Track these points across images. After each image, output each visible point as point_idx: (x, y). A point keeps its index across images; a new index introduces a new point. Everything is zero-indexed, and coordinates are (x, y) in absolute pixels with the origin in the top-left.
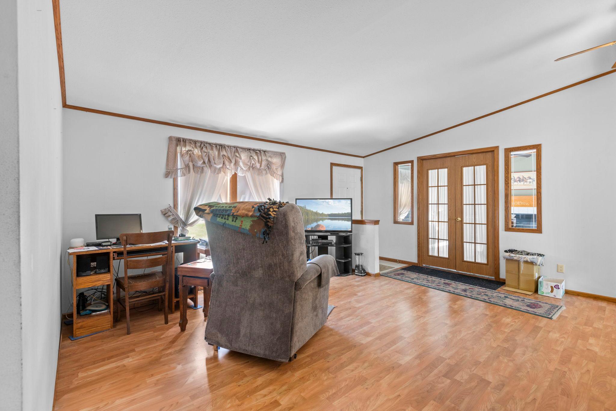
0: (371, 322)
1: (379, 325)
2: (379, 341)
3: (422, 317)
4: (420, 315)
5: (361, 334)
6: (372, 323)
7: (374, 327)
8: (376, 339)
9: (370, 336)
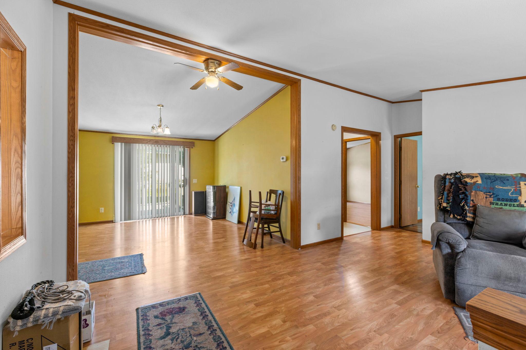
0: (397, 305)
1: (386, 300)
2: (383, 285)
3: (335, 308)
4: (336, 310)
5: (402, 293)
6: (396, 303)
7: (391, 298)
8: (386, 287)
9: (393, 290)
